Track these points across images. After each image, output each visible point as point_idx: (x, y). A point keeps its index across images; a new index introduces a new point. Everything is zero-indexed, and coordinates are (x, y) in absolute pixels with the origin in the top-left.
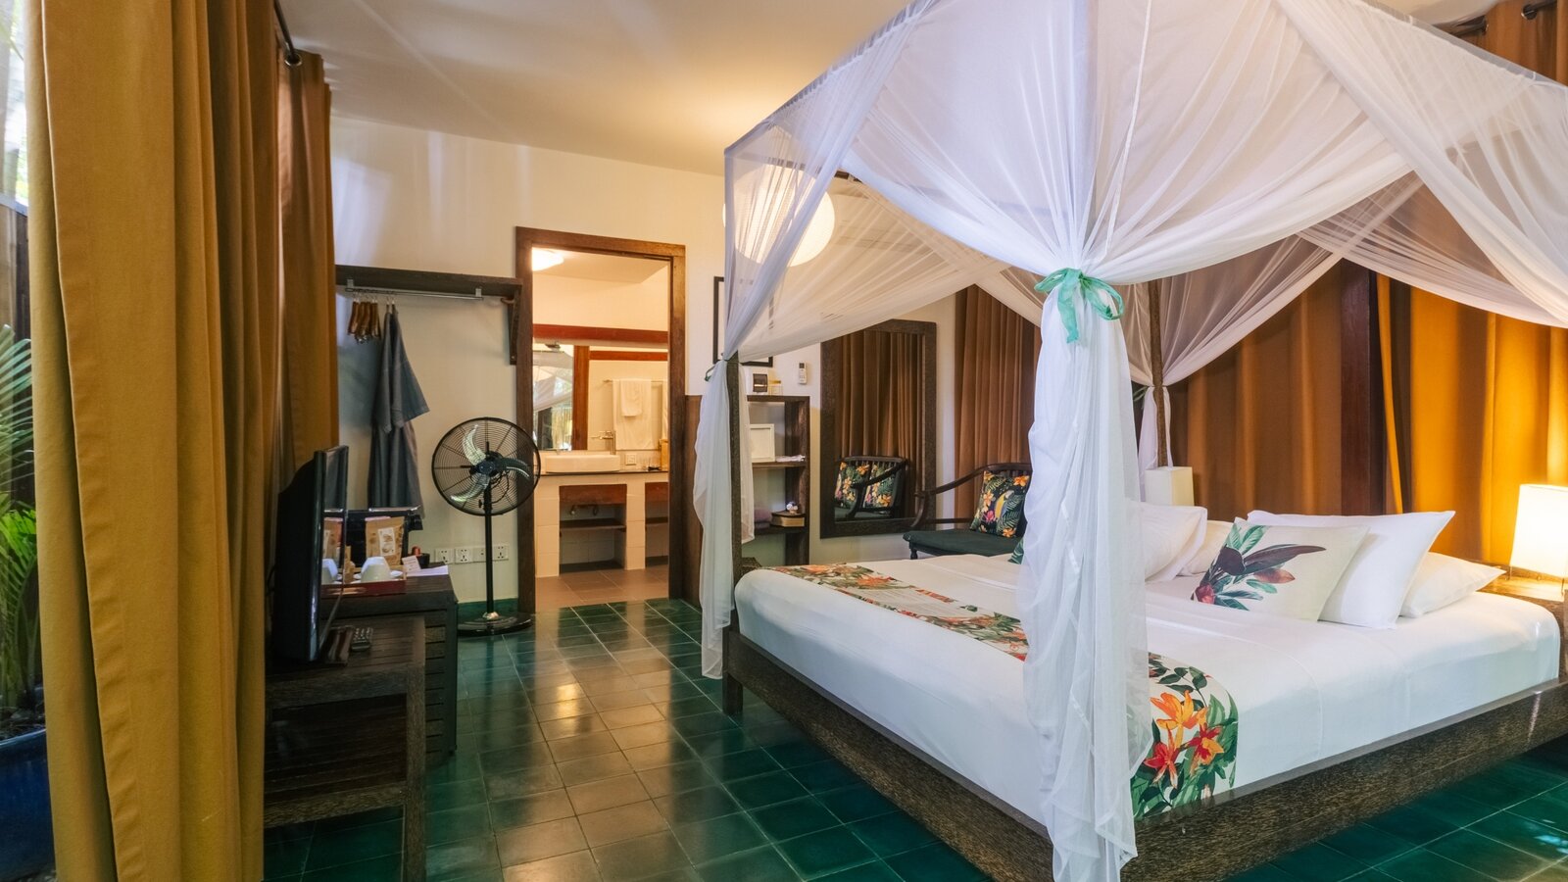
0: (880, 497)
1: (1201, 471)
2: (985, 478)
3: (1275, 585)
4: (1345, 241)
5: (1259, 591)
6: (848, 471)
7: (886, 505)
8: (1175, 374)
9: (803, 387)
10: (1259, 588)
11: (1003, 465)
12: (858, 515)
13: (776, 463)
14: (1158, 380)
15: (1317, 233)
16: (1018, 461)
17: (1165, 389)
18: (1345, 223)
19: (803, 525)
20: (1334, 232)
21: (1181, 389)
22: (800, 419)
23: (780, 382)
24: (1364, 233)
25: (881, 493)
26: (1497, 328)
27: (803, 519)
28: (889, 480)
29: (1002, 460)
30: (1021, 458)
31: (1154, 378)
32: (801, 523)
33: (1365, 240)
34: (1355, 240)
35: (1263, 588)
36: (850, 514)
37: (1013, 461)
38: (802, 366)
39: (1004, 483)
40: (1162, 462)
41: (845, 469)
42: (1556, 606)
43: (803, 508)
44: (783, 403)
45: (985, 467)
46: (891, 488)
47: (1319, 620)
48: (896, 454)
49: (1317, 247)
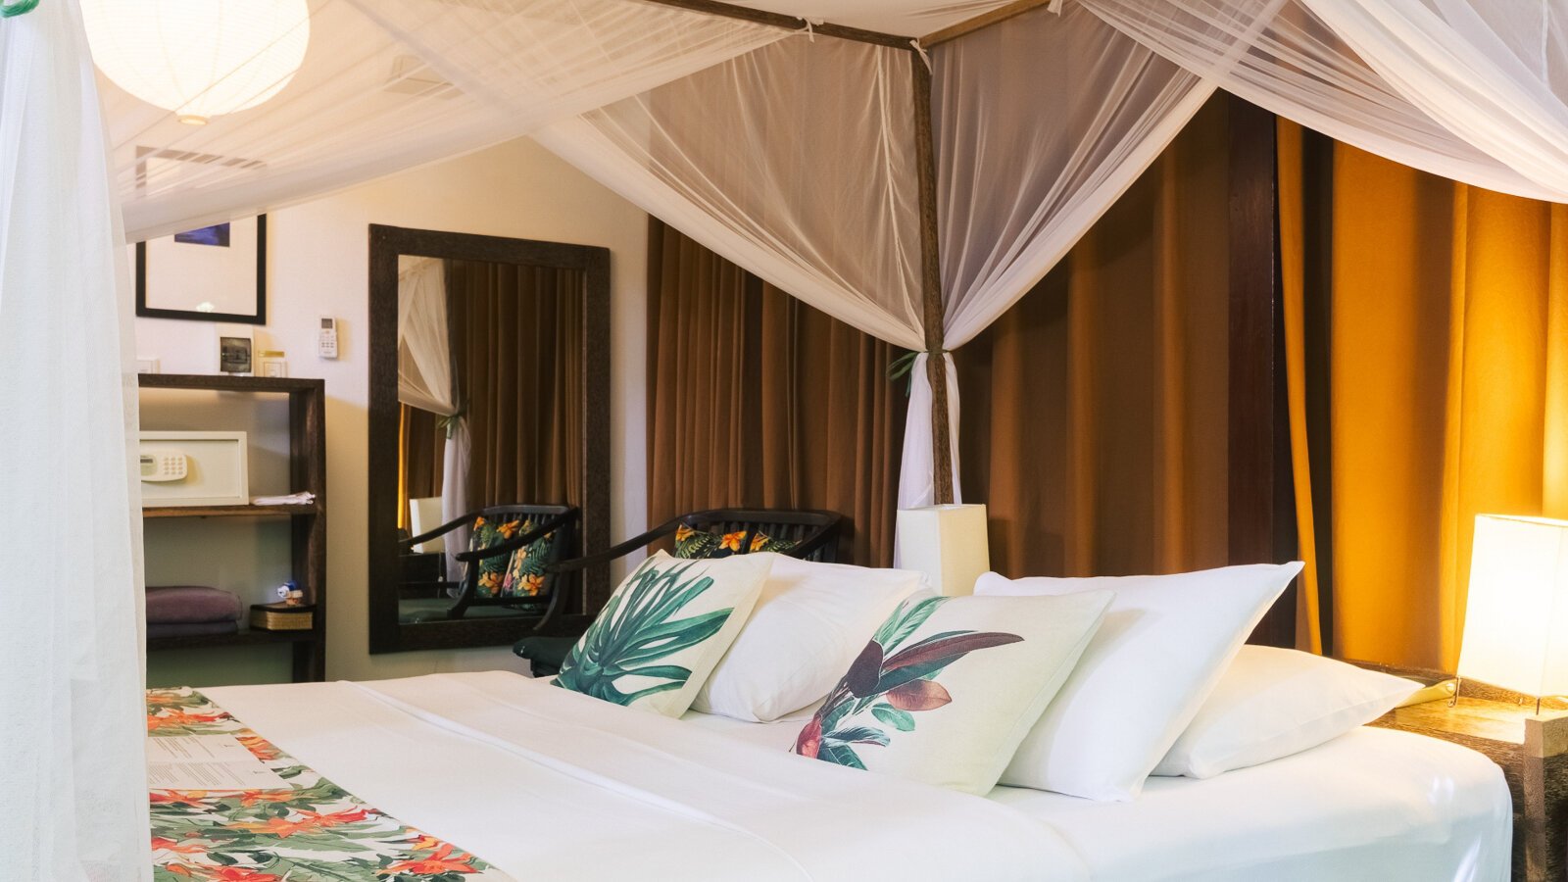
0: (524, 579)
1: (1007, 509)
2: (677, 538)
3: (915, 715)
4: (1221, 54)
5: (887, 728)
6: (485, 533)
7: (534, 593)
8: (962, 328)
9: (333, 364)
10: (889, 722)
11: (717, 513)
12: (471, 611)
13: (251, 506)
14: (933, 339)
15: (1174, 39)
16: (740, 505)
17: (947, 357)
18: (1222, 20)
19: (309, 625)
20: (1203, 38)
21: (977, 355)
22: (309, 423)
23: (281, 354)
24: (1250, 37)
25: (526, 571)
26: (1469, 216)
27: (310, 615)
28: (541, 546)
29: (714, 505)
30: (746, 498)
31: (926, 336)
32: (305, 622)
33: (1254, 51)
34: (1237, 52)
35: (895, 721)
36: (454, 609)
37: (732, 505)
38: (327, 323)
39: (704, 546)
40: (943, 496)
41: (480, 529)
42: (1512, 753)
43: (314, 593)
44: (285, 395)
45: (681, 519)
46: (544, 559)
47: (998, 785)
48: (564, 501)
49: (1178, 67)
